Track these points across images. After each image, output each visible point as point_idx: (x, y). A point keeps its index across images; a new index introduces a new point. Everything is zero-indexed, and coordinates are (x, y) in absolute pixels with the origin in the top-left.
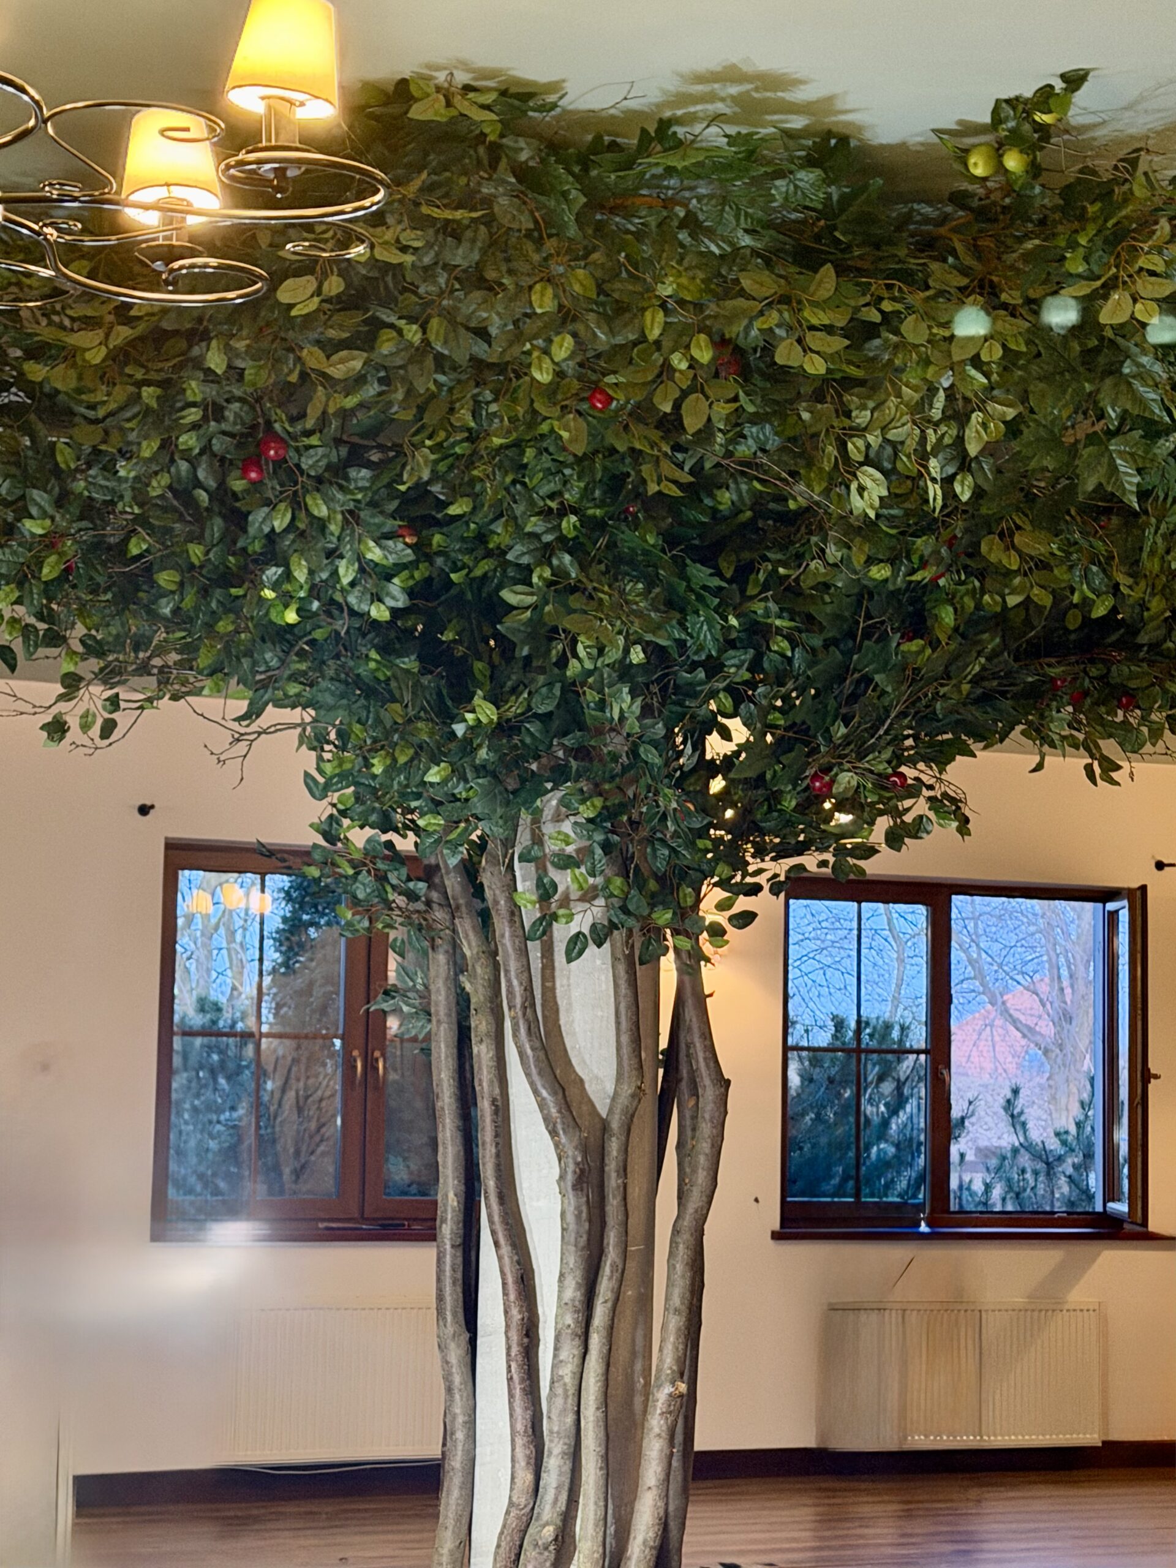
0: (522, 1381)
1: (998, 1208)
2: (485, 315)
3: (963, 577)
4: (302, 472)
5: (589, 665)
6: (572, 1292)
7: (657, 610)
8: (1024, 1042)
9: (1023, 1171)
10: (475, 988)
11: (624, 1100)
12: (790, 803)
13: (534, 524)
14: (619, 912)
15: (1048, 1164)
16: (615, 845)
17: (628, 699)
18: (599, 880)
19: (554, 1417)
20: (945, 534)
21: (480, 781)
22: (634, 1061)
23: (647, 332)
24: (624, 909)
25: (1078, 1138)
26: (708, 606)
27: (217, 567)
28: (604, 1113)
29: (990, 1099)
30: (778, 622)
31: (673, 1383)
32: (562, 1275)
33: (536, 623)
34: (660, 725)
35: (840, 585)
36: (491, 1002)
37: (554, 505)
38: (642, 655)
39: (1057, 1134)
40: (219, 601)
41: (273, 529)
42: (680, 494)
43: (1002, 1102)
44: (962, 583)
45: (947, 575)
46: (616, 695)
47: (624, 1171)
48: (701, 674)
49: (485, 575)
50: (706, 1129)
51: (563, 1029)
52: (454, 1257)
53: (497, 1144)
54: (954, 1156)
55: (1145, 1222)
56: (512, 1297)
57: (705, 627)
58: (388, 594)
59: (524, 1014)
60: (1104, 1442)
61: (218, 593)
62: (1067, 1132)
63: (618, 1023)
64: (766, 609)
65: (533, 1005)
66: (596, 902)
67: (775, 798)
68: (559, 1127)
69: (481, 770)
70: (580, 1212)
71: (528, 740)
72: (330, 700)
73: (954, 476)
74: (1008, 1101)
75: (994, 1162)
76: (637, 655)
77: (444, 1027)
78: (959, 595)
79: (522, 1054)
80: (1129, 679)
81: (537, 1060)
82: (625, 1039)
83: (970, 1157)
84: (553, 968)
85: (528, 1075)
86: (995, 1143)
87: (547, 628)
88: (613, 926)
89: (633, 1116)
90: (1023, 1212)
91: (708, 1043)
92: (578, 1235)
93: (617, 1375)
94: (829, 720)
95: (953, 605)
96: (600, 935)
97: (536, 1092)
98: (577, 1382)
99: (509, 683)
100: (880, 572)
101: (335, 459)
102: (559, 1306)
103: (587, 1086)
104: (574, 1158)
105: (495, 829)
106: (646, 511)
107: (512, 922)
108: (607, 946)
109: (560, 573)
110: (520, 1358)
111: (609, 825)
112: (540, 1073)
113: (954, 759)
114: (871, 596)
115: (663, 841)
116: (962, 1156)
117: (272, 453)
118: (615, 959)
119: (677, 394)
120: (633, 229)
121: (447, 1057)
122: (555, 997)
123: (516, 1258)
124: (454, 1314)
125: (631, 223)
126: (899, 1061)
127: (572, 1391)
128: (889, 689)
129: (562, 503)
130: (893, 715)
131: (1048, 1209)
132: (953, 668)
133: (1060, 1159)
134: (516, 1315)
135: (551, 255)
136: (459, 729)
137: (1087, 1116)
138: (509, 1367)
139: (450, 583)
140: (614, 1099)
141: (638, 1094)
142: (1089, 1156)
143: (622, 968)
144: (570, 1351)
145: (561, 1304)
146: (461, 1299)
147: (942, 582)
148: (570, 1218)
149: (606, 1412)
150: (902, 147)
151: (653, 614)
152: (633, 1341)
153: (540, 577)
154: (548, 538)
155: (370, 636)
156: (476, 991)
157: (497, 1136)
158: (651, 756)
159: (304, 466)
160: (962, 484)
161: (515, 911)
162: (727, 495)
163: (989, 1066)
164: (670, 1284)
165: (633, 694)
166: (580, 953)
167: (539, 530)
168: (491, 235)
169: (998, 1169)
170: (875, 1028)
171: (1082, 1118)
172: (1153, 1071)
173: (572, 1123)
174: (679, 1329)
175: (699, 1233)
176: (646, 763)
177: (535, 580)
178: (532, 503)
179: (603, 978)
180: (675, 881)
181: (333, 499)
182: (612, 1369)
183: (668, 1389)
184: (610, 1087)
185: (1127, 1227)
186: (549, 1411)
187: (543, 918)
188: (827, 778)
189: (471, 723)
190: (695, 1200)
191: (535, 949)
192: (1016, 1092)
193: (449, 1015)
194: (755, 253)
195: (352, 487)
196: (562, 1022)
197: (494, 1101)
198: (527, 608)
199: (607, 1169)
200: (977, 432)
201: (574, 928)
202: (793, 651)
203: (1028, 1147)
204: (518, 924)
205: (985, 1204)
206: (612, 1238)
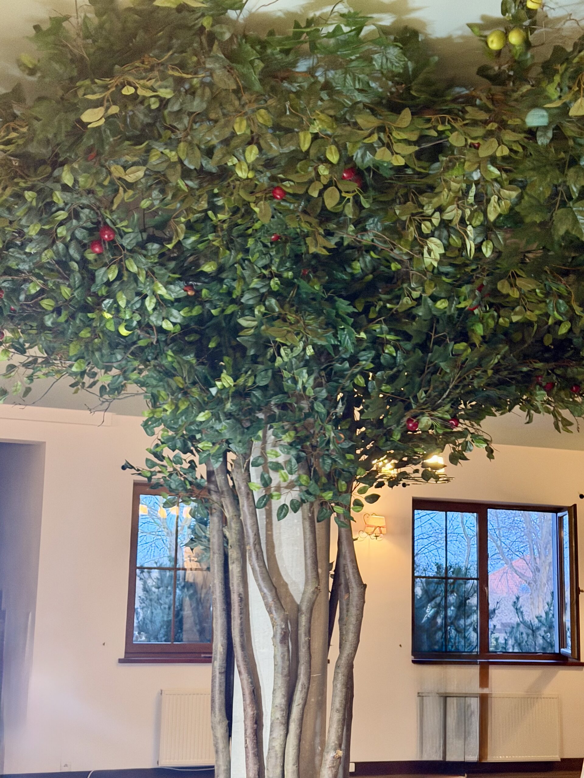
0: (253, 748)
1: (511, 650)
2: (209, 139)
3: (488, 309)
4: (123, 247)
5: (286, 359)
6: (281, 700)
7: (321, 328)
8: (520, 579)
9: (522, 633)
10: (232, 535)
11: (309, 594)
12: (397, 437)
13: (255, 283)
14: (305, 493)
15: (533, 631)
16: (303, 457)
17: (306, 376)
18: (293, 477)
19: (270, 770)
20: (478, 283)
21: (228, 421)
22: (315, 573)
23: (301, 145)
24: (308, 492)
25: (546, 619)
26: (348, 324)
27: (78, 302)
28: (299, 603)
29: (506, 603)
30: (388, 337)
31: (335, 750)
32: (274, 690)
33: (257, 336)
34: (324, 391)
35: (420, 314)
36: (239, 542)
37: (266, 272)
38: (312, 351)
39: (537, 617)
40: (80, 320)
41: (109, 280)
42: (328, 254)
43: (511, 603)
44: (487, 312)
45: (479, 308)
46: (300, 374)
47: (309, 632)
48: (347, 365)
49: (233, 313)
50: (353, 611)
51: (277, 556)
52: (220, 679)
53: (241, 618)
54: (491, 626)
55: (579, 658)
56: (248, 701)
57: (347, 337)
58: (172, 315)
59: (255, 548)
60: (562, 759)
61: (80, 315)
62: (541, 617)
63: (306, 553)
64: (381, 328)
65: (260, 544)
66: (295, 489)
67: (389, 434)
68: (273, 609)
69: (229, 415)
70: (284, 656)
71: (255, 400)
72: (154, 382)
73: (481, 243)
74: (515, 602)
75: (508, 629)
76: (310, 351)
77: (216, 556)
78: (485, 319)
79: (253, 569)
80: (577, 375)
81: (262, 573)
82: (309, 562)
83: (498, 627)
84: (271, 525)
85: (257, 580)
86: (509, 621)
87: (263, 340)
88: (303, 501)
89: (314, 604)
90: (522, 653)
91: (354, 564)
92: (283, 668)
93: (306, 745)
94: (416, 389)
95: (482, 324)
96: (296, 506)
97: (261, 590)
98: (282, 749)
99: (244, 369)
100: (441, 305)
101: (140, 239)
102: (273, 707)
103: (289, 587)
104: (281, 625)
105: (238, 448)
106: (314, 272)
107: (248, 498)
108: (299, 512)
109: (269, 309)
110: (252, 736)
111: (299, 447)
112: (263, 579)
113: (485, 417)
114: (438, 322)
115: (328, 455)
116: (495, 626)
117: (106, 236)
118: (304, 519)
119: (322, 187)
120: (294, 90)
121: (218, 571)
122: (272, 539)
123: (250, 680)
124: (220, 710)
125: (293, 86)
126: (465, 583)
127: (280, 754)
128: (448, 371)
129: (271, 272)
130: (451, 387)
131: (533, 651)
132: (483, 362)
133: (538, 628)
134: (250, 712)
135: (246, 104)
136: (213, 391)
137: (550, 609)
138: (246, 741)
139: (212, 316)
140: (304, 593)
141: (317, 591)
142: (551, 627)
143: (307, 524)
144: (279, 731)
145: (274, 706)
146: (224, 701)
147: (476, 311)
148: (279, 659)
149: (298, 767)
150: (449, 39)
151: (319, 330)
152: (315, 727)
153: (259, 311)
154: (264, 290)
155: (171, 345)
156: (231, 535)
157: (241, 613)
158: (320, 408)
159: (125, 245)
160: (487, 247)
161: (250, 493)
162: (358, 264)
163: (506, 590)
164: (334, 696)
165: (309, 374)
166: (285, 516)
167: (258, 286)
168: (212, 93)
169: (510, 633)
170: (454, 569)
171: (548, 610)
172: (581, 589)
173: (280, 607)
174: (339, 721)
175: (350, 667)
176: (317, 412)
177: (256, 312)
178: (254, 271)
179: (298, 529)
180: (336, 478)
181: (140, 261)
182: (303, 742)
183: (332, 754)
184: (302, 587)
185: (570, 660)
186: (267, 766)
187: (264, 496)
188: (415, 421)
189: (219, 387)
190: (348, 649)
191: (261, 513)
192: (518, 598)
193: (219, 550)
194: (365, 106)
195: (150, 254)
196: (276, 552)
197: (240, 595)
198: (252, 328)
199: (299, 632)
200: (495, 207)
201: (282, 501)
202: (396, 353)
203: (524, 622)
204: (251, 499)
205: (505, 648)
206: (302, 670)
